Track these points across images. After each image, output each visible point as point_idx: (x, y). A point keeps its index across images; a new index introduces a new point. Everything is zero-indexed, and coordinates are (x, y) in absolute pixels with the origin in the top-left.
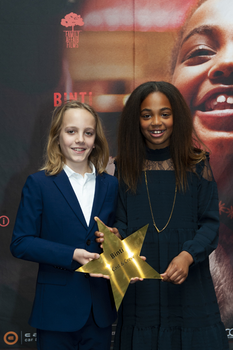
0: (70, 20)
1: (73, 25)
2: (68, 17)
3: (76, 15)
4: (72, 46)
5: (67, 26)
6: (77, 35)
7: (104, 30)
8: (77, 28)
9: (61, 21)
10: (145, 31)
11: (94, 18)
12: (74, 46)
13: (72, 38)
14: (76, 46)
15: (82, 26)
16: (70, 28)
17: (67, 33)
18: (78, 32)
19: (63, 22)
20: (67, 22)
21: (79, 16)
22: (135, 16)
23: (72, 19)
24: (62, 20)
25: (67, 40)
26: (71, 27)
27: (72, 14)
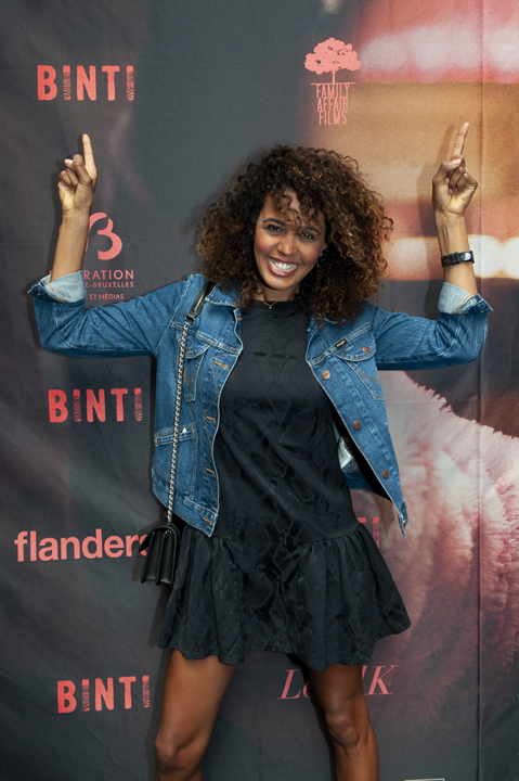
0: (326, 56)
1: (334, 69)
2: (321, 48)
3: (342, 43)
4: (332, 121)
5: (319, 72)
6: (344, 94)
7: (410, 79)
8: (344, 75)
9: (305, 60)
10: (509, 82)
11: (385, 51)
12: (336, 120)
13: (333, 100)
14: (342, 119)
15: (355, 72)
16: (326, 77)
17: (321, 88)
18: (347, 85)
19: (310, 63)
20: (319, 62)
21: (350, 47)
22: (485, 45)
23: (333, 55)
24: (309, 56)
25: (319, 107)
26: (330, 73)
27: (331, 42)
